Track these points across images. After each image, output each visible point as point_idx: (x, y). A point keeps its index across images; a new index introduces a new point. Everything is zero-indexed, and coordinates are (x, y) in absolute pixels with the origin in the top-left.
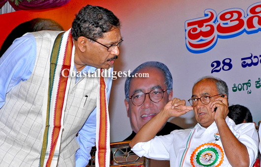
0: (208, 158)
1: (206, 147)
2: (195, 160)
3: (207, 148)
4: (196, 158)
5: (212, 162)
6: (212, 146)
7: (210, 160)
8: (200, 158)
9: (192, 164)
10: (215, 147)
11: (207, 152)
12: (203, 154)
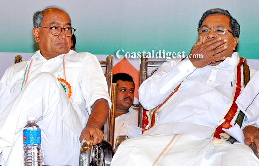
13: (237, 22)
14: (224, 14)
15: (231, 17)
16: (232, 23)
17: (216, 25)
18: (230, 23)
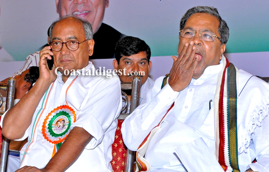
0: (61, 125)
1: (53, 114)
2: (48, 134)
3: (55, 114)
4: (49, 131)
5: (67, 127)
6: (60, 110)
7: (64, 126)
8: (53, 129)
9: (48, 140)
10: (63, 110)
11: (58, 119)
12: (54, 123)
13: (226, 26)
14: (214, 14)
15: (220, 19)
16: (221, 26)
17: (204, 28)
18: (219, 27)
